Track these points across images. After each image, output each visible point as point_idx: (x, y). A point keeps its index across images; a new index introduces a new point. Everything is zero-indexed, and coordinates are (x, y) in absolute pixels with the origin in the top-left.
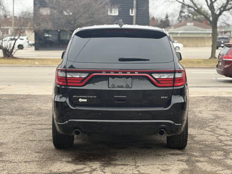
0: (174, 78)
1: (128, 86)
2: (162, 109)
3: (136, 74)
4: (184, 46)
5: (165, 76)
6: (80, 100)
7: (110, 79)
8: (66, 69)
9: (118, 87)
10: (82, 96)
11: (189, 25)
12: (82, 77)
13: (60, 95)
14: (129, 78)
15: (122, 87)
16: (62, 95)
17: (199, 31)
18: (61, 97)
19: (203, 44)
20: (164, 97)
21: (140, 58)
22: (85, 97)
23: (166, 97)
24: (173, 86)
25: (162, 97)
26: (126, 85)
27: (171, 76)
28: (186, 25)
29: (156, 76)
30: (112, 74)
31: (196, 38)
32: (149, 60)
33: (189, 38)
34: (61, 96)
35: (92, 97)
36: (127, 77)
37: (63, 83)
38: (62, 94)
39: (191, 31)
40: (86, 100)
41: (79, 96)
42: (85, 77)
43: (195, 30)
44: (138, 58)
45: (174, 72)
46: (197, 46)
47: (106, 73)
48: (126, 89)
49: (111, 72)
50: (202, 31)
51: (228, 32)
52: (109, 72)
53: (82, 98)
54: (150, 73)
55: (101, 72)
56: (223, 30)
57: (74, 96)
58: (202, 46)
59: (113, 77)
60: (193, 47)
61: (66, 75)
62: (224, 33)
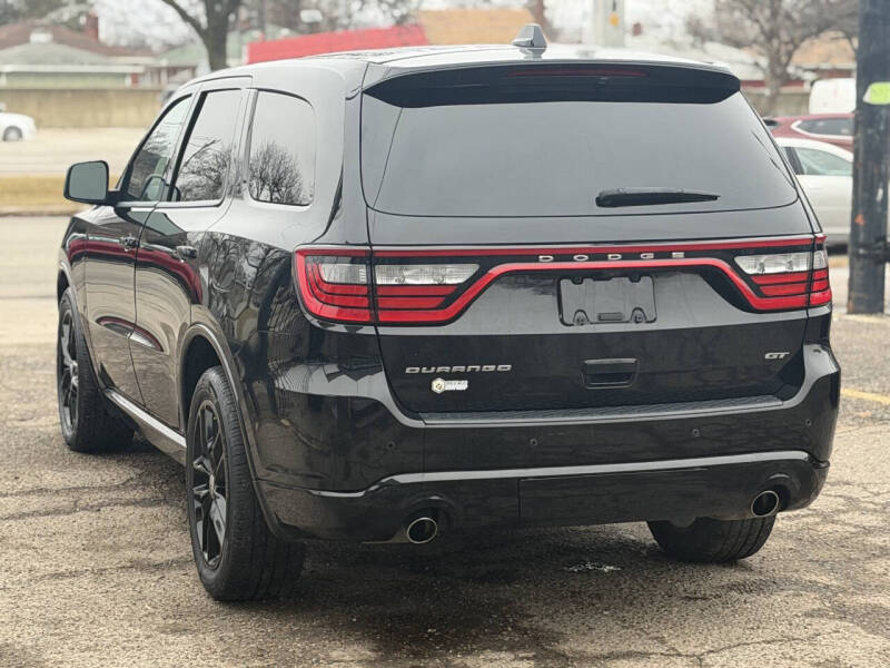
0: (812, 270)
1: (639, 312)
2: (774, 405)
3: (678, 259)
4: (39, 124)
5: (775, 266)
6: (439, 386)
7: (566, 284)
8: (374, 248)
9: (602, 319)
10: (447, 369)
11: (39, 43)
12: (448, 281)
13: (326, 367)
14: (643, 279)
15: (618, 319)
16: (339, 367)
17: (82, 64)
18: (330, 377)
19: (102, 116)
20: (775, 355)
21: (686, 191)
22: (462, 368)
23: (782, 355)
24: (807, 307)
25: (767, 356)
26: (636, 309)
27: (800, 264)
28: (26, 40)
29: (748, 265)
30: (581, 263)
31: (73, 91)
32: (715, 198)
33: (47, 92)
34: (333, 368)
35: (492, 368)
36: (635, 275)
37: (339, 313)
38: (339, 361)
39: (53, 63)
40: (462, 385)
41: (433, 369)
42: (460, 281)
43: (66, 61)
44: (680, 191)
45: (812, 246)
46: (78, 125)
47: (554, 261)
48: (633, 327)
49: (575, 257)
50: (93, 64)
51: (184, 68)
52: (568, 256)
53: (447, 377)
54: (730, 253)
55: (533, 257)
56: (164, 63)
57: (408, 370)
58: (97, 125)
59: (577, 276)
60: (63, 127)
61: (372, 276)
62: (169, 76)
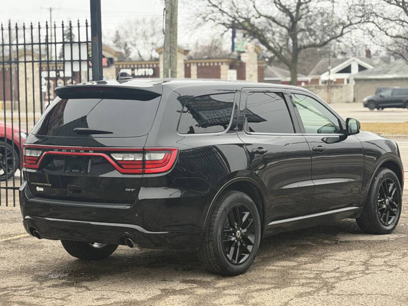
0: (144, 161)
3: (91, 153)
5: (131, 158)
20: (129, 190)
23: (132, 190)
24: (143, 173)
25: (126, 190)
27: (139, 158)
30: (64, 152)
32: (112, 133)
35: (47, 185)
40: (43, 188)
41: (36, 183)
42: (39, 156)
45: (144, 152)
47: (58, 151)
54: (109, 152)
